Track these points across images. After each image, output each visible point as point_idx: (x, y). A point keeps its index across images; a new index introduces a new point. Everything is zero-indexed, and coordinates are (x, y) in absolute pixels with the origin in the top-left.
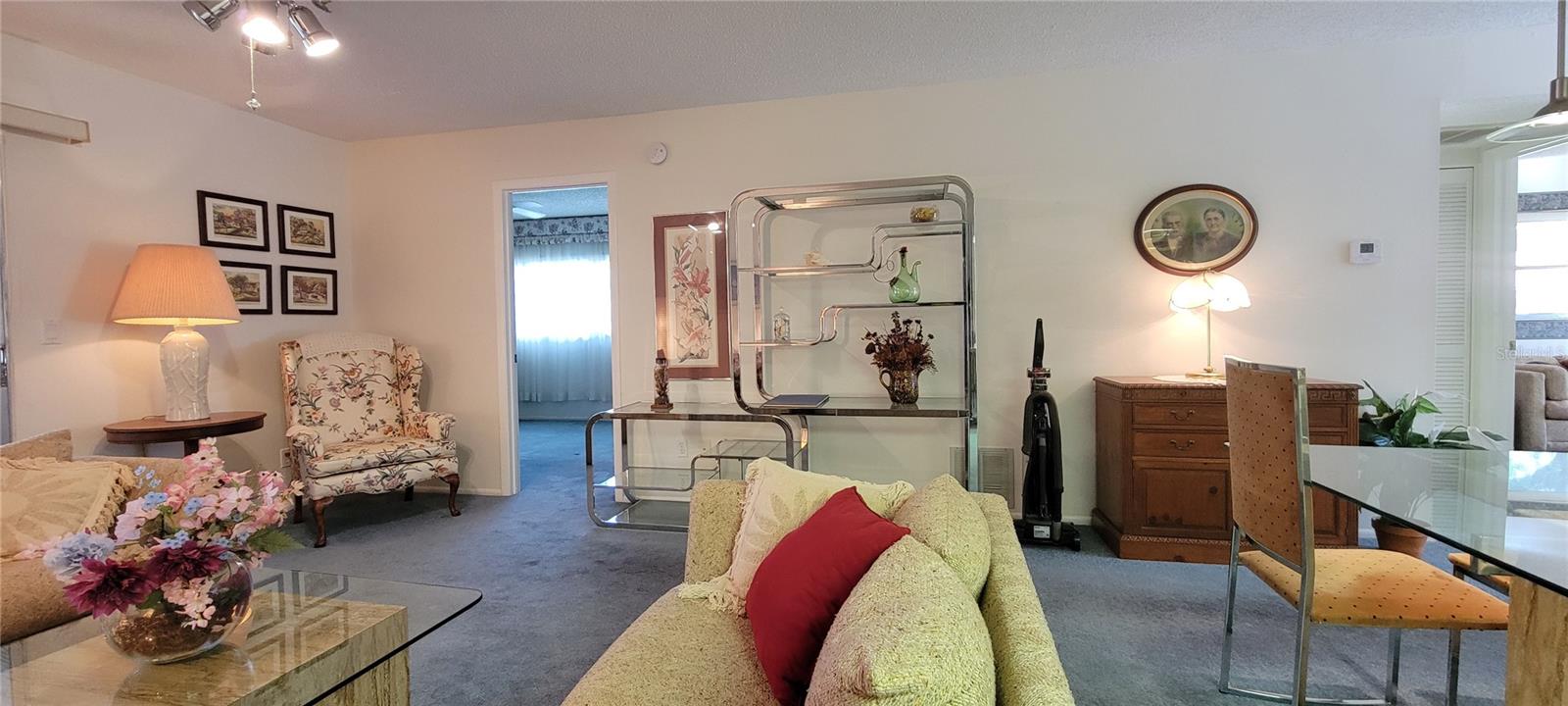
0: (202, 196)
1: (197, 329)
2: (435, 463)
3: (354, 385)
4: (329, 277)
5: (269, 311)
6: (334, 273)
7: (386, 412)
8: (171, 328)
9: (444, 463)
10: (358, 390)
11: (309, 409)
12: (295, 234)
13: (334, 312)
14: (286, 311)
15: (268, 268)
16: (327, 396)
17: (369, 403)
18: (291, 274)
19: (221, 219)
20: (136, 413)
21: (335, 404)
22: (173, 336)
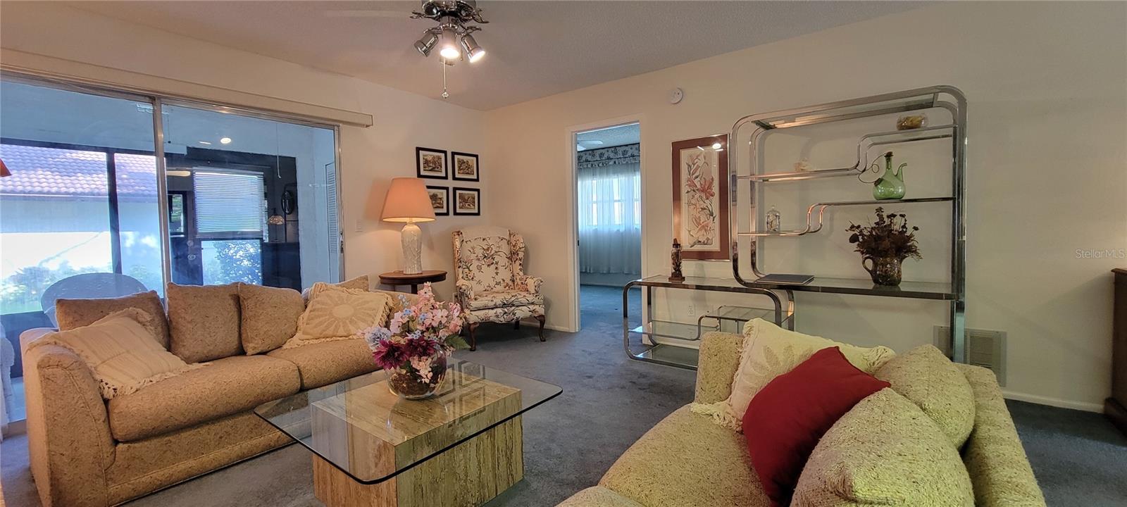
0: (418, 149)
1: (416, 224)
2: (532, 307)
3: (488, 257)
4: (476, 193)
5: (447, 214)
6: (478, 190)
7: (505, 275)
8: (405, 224)
9: (536, 307)
10: (489, 261)
11: (467, 270)
12: (460, 169)
13: (478, 214)
14: (456, 214)
15: (447, 189)
16: (475, 263)
17: (496, 268)
18: (458, 192)
19: (426, 162)
20: (391, 270)
21: (479, 268)
22: (406, 228)
